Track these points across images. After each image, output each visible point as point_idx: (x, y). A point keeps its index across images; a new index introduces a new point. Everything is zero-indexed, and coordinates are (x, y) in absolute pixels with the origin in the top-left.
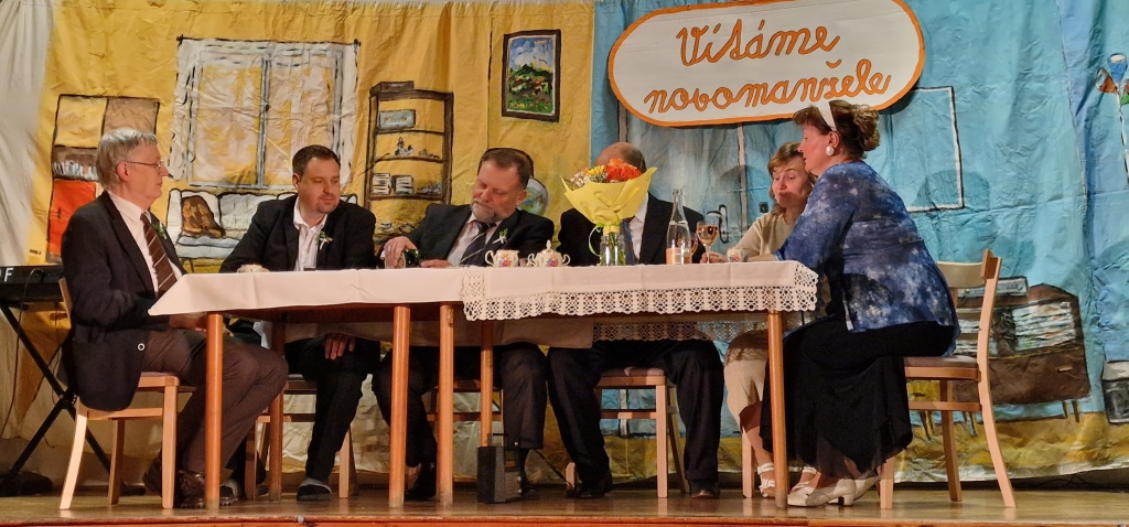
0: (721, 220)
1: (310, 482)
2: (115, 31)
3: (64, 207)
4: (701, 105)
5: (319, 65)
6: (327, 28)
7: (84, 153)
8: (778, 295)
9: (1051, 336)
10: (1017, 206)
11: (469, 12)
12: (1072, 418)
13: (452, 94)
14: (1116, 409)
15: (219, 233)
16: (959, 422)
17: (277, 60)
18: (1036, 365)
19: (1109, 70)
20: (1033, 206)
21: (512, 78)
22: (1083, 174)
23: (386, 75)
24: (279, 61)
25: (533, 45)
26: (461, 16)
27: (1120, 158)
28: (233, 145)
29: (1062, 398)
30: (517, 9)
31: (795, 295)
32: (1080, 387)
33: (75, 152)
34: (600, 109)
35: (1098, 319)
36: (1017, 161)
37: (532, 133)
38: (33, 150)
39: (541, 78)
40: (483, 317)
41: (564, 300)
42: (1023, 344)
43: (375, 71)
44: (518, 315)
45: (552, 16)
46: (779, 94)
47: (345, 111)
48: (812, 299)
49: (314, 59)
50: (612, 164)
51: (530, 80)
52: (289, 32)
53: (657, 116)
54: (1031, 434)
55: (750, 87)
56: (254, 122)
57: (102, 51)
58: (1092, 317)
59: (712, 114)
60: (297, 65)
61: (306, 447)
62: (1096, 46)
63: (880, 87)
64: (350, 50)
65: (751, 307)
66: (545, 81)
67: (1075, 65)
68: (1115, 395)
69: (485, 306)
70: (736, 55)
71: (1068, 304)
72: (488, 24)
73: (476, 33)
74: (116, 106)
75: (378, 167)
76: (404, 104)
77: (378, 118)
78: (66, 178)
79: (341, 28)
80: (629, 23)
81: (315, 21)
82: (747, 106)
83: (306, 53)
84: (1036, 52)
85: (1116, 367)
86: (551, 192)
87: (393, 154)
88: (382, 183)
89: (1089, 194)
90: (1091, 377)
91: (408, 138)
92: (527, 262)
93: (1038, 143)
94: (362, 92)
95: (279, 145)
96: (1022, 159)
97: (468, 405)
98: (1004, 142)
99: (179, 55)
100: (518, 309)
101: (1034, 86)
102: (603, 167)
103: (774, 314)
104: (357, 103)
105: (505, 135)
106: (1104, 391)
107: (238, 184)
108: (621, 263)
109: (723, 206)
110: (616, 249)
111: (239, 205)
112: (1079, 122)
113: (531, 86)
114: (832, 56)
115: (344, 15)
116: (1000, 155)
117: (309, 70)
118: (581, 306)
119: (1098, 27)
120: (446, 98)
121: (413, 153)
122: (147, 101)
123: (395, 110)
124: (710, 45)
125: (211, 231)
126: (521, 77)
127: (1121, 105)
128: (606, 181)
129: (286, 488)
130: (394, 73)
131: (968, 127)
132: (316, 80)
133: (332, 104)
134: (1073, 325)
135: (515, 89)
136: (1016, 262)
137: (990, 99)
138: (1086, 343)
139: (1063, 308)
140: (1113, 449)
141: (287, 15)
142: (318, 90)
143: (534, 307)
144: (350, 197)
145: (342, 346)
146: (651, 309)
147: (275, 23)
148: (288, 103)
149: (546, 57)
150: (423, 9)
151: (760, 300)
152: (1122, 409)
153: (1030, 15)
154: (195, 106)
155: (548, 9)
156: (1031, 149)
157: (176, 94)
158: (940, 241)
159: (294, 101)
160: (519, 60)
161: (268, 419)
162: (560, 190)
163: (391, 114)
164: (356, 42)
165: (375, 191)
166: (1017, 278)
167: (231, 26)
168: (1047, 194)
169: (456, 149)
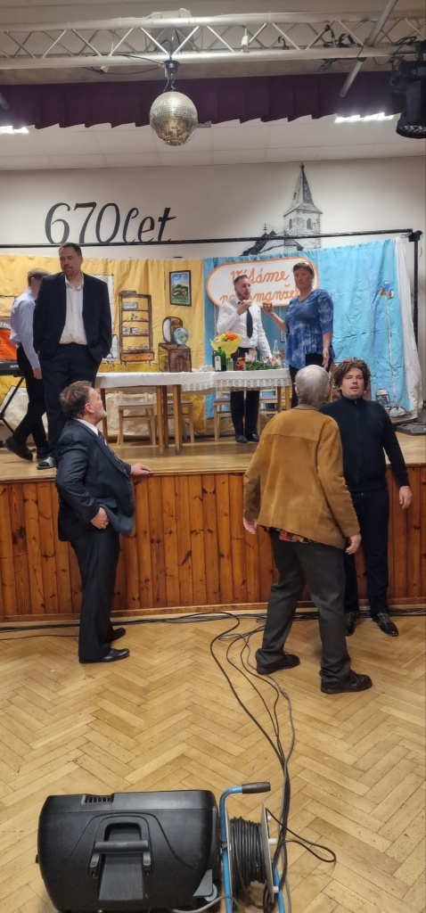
2: (15, 270)
3: (1, 339)
6: (101, 269)
10: (351, 336)
11: (155, 263)
13: (150, 296)
19: (384, 287)
20: (356, 337)
21: (173, 290)
22: (372, 325)
23: (124, 288)
25: (180, 277)
26: (153, 264)
27: (386, 319)
30: (174, 262)
33: (3, 318)
34: (205, 302)
36: (352, 321)
37: (182, 311)
39: (185, 289)
43: (120, 286)
45: (188, 265)
46: (268, 297)
51: (180, 290)
55: (258, 294)
57: (10, 278)
62: (380, 278)
64: (110, 278)
66: (186, 291)
67: (372, 285)
72: (163, 267)
73: (158, 272)
75: (124, 324)
76: (133, 300)
77: (123, 305)
78: (1, 328)
79: (106, 269)
80: (216, 266)
81: (96, 266)
84: (359, 281)
86: (190, 333)
87: (130, 319)
88: (126, 331)
89: (374, 332)
91: (136, 313)
93: (359, 314)
94: (116, 295)
98: (348, 314)
101: (358, 293)
105: (171, 311)
112: (372, 307)
113: (181, 293)
114: (287, 282)
115: (107, 264)
116: (346, 318)
119: (381, 270)
120: (148, 297)
121: (138, 319)
123: (130, 302)
126: (177, 289)
127: (387, 300)
130: (128, 287)
135: (174, 294)
137: (343, 298)
149: (186, 281)
150: (137, 261)
153: (358, 267)
155: (186, 262)
156: (356, 316)
160: (176, 282)
163: (128, 304)
164: (112, 274)
165: (124, 333)
168: (361, 332)
169: (154, 317)
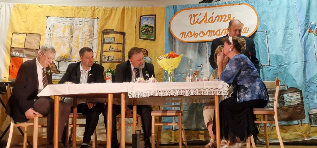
0: (201, 69)
1: (84, 144)
2: (29, 15)
3: (14, 65)
4: (196, 36)
5: (87, 24)
6: (89, 14)
7: (19, 49)
8: (218, 91)
9: (294, 102)
10: (285, 65)
11: (130, 10)
12: (300, 125)
13: (125, 33)
14: (313, 123)
15: (58, 72)
16: (268, 126)
17: (75, 23)
18: (290, 110)
19: (311, 27)
20: (289, 65)
21: (142, 28)
22: (303, 56)
23: (106, 27)
24: (76, 23)
25: (148, 19)
26: (128, 11)
27: (314, 51)
28: (62, 47)
29: (297, 119)
30: (144, 8)
31: (222, 90)
32: (302, 116)
33: (17, 49)
34: (167, 37)
35: (308, 97)
36: (285, 52)
37: (148, 44)
38: (5, 49)
39: (150, 28)
40: (134, 97)
41: (157, 92)
42: (286, 104)
43: (103, 26)
44: (144, 96)
45: (154, 11)
46: (218, 33)
47: (94, 38)
48: (227, 92)
49: (86, 23)
50: (170, 53)
51: (147, 29)
52: (79, 15)
53: (183, 39)
54: (289, 129)
55: (209, 31)
56: (68, 40)
57: (25, 20)
58: (306, 96)
59: (199, 39)
60: (81, 24)
61: (83, 133)
62: (307, 20)
63: (246, 31)
64: (96, 20)
65: (210, 94)
66: (152, 29)
67: (301, 25)
68: (312, 118)
69: (134, 94)
70: (206, 22)
71: (299, 93)
72: (135, 13)
73: (132, 16)
74: (29, 36)
75: (104, 54)
76: (111, 35)
77: (104, 40)
78: (14, 57)
79: (93, 14)
80: (175, 13)
81: (86, 12)
82: (209, 36)
83: (84, 21)
84: (290, 22)
85: (313, 110)
86: (153, 61)
87: (108, 50)
88: (105, 58)
89: (305, 61)
90: (306, 113)
91: (112, 45)
92: (146, 81)
93: (291, 47)
94: (99, 33)
95: (76, 47)
96: (286, 52)
97: (129, 121)
98: (281, 47)
99: (47, 21)
100: (144, 95)
101: (289, 31)
102: (168, 54)
103: (217, 96)
104: (98, 35)
105: (140, 44)
106: (309, 117)
107: (64, 58)
108: (173, 81)
109: (202, 65)
110: (172, 77)
111: (64, 64)
112: (302, 41)
113: (147, 31)
115: (94, 10)
116: (280, 51)
117: (84, 26)
118: (162, 94)
119: (308, 14)
120: (123, 34)
121: (114, 50)
122: (38, 35)
123: (109, 37)
124: (198, 19)
125: (56, 72)
126: (145, 28)
127: (314, 36)
128: (169, 58)
129: (77, 145)
130: (109, 27)
131: (271, 42)
132: (86, 29)
133: (91, 35)
134: (300, 98)
135: (143, 31)
136: (284, 81)
137: (277, 34)
138: (304, 104)
139: (298, 94)
140: (312, 133)
141: (78, 10)
142: (87, 32)
143: (148, 94)
144: (96, 62)
145: (92, 105)
146: (182, 94)
147: (75, 12)
148: (78, 35)
149: (152, 22)
150: (117, 8)
151: (213, 92)
152: (314, 122)
153: (288, 11)
154: (51, 36)
155: (153, 9)
156: (289, 49)
157: (46, 33)
158: (263, 75)
159: (80, 35)
160: (144, 23)
161: (72, 126)
162: (156, 60)
163: (107, 39)
164: (98, 18)
165: (103, 60)
166: (285, 85)
167: (62, 13)
168: (293, 61)
169: (126, 48)
